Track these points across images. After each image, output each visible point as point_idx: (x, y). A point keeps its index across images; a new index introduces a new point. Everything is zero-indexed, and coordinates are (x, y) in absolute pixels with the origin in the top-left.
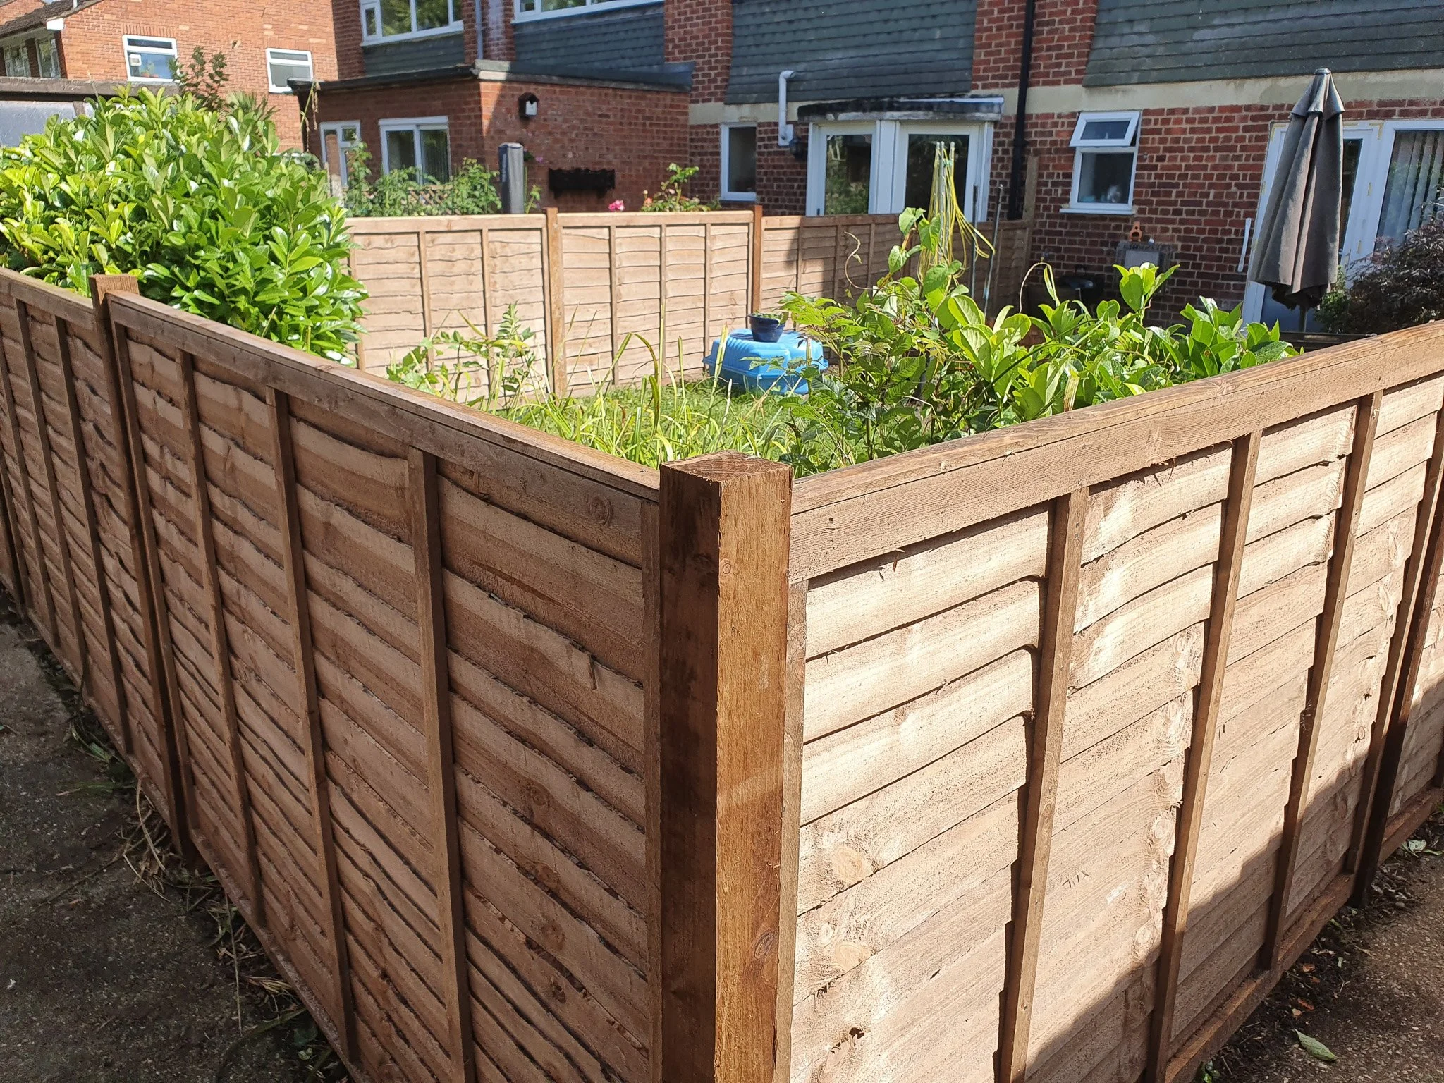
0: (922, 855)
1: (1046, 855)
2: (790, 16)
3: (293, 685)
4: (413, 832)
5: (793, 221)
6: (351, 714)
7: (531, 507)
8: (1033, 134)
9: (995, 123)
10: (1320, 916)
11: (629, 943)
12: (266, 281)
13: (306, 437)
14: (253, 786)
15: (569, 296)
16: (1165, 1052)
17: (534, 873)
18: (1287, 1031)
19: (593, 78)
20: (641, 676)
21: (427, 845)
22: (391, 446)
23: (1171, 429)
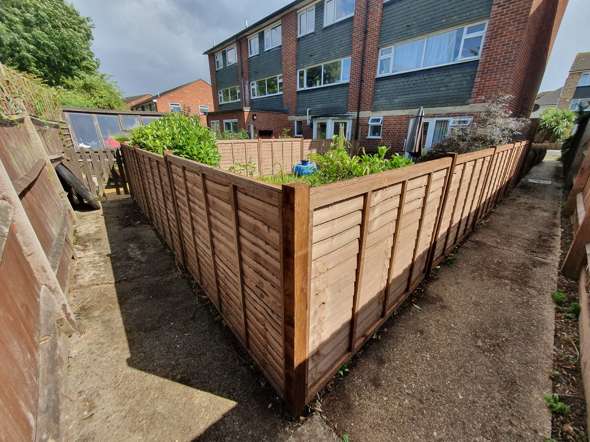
0: (337, 267)
1: (363, 268)
2: (309, 97)
3: (207, 235)
4: (232, 264)
5: (310, 140)
6: (219, 240)
7: (255, 195)
8: (360, 121)
9: (352, 119)
10: (419, 281)
11: (277, 285)
12: (200, 153)
13: (208, 183)
14: (199, 256)
15: (263, 156)
16: (387, 308)
17: (257, 271)
18: (411, 304)
19: (268, 111)
20: (278, 230)
21: (235, 267)
22: (226, 184)
23: (389, 179)
